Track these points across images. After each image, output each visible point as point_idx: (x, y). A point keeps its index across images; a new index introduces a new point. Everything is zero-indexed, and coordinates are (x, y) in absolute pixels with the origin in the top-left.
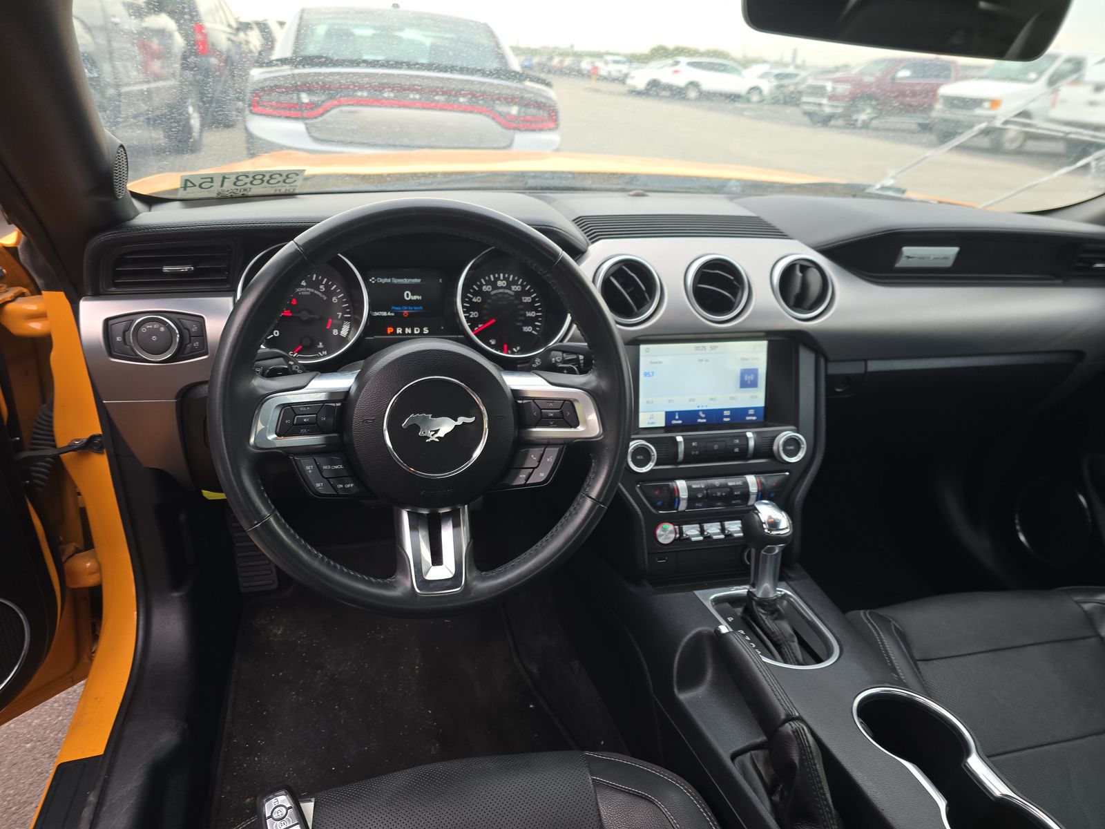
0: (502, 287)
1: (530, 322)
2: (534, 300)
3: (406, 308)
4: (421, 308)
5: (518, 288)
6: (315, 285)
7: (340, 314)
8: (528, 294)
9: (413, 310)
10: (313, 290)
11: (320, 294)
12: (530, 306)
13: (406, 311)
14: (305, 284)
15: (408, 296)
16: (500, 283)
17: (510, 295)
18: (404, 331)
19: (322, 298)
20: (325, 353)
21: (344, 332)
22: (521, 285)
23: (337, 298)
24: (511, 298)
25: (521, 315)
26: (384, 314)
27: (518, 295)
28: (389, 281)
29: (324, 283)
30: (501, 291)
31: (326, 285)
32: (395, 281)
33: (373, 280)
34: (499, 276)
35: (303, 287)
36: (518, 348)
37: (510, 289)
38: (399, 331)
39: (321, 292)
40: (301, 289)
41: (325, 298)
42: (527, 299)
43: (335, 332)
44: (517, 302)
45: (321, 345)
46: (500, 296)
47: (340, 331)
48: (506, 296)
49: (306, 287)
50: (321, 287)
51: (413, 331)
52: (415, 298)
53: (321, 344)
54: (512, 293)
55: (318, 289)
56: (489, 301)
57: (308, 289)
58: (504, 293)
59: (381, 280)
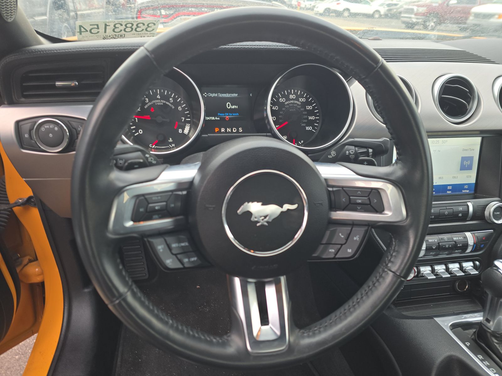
0: (293, 99)
1: (310, 123)
2: (314, 108)
3: (227, 114)
4: (237, 114)
5: (303, 100)
6: (166, 98)
7: (184, 118)
8: (310, 104)
9: (232, 115)
10: (165, 102)
11: (170, 105)
12: (311, 113)
13: (227, 116)
14: (159, 97)
15: (229, 106)
16: (291, 97)
17: (298, 105)
18: (226, 130)
19: (171, 108)
20: (174, 145)
21: (186, 131)
22: (306, 97)
23: (181, 107)
24: (298, 107)
25: (305, 119)
26: (213, 118)
27: (304, 104)
28: (216, 95)
29: (172, 97)
30: (292, 101)
31: (174, 99)
32: (221, 95)
33: (205, 95)
34: (291, 91)
35: (158, 99)
36: (302, 142)
37: (298, 100)
38: (223, 130)
39: (170, 103)
40: (157, 101)
41: (173, 107)
42: (309, 108)
43: (180, 131)
44: (302, 109)
45: (171, 140)
46: (291, 105)
47: (183, 130)
48: (295, 105)
49: (160, 99)
50: (171, 99)
51: (232, 130)
52: (233, 107)
53: (171, 139)
54: (300, 103)
55: (169, 101)
56: (283, 109)
57: (161, 101)
58: (294, 103)
59: (211, 95)
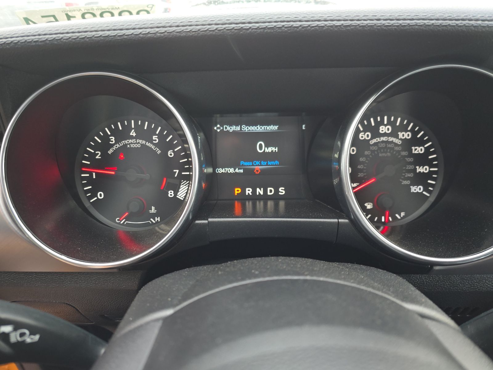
0: (385, 134)
1: (421, 179)
2: (428, 152)
3: (258, 163)
4: (277, 162)
5: (407, 135)
6: (146, 135)
7: (177, 171)
8: (420, 142)
9: (267, 165)
10: (144, 142)
11: (153, 147)
12: (422, 160)
13: (258, 167)
14: (134, 134)
15: (262, 148)
16: (383, 129)
17: (396, 145)
18: (254, 191)
19: (155, 152)
20: (159, 219)
21: (181, 195)
22: (412, 130)
23: (174, 152)
24: (397, 148)
25: (409, 171)
26: (231, 170)
27: (408, 144)
28: (238, 128)
29: (157, 133)
30: (384, 139)
31: (160, 136)
32: (246, 129)
33: (218, 128)
34: (382, 119)
35: (132, 138)
36: (403, 214)
37: (397, 137)
38: (249, 191)
39: (154, 144)
40: (130, 141)
41: (159, 152)
42: (419, 150)
43: (171, 194)
44: (404, 153)
45: (153, 210)
46: (383, 145)
47: (176, 192)
48: (390, 146)
49: (136, 138)
50: (154, 137)
51: (265, 191)
52: (269, 150)
53: (153, 208)
54: (399, 142)
55: (151, 141)
56: (366, 153)
57: (138, 141)
58: (387, 142)
59: (228, 128)
